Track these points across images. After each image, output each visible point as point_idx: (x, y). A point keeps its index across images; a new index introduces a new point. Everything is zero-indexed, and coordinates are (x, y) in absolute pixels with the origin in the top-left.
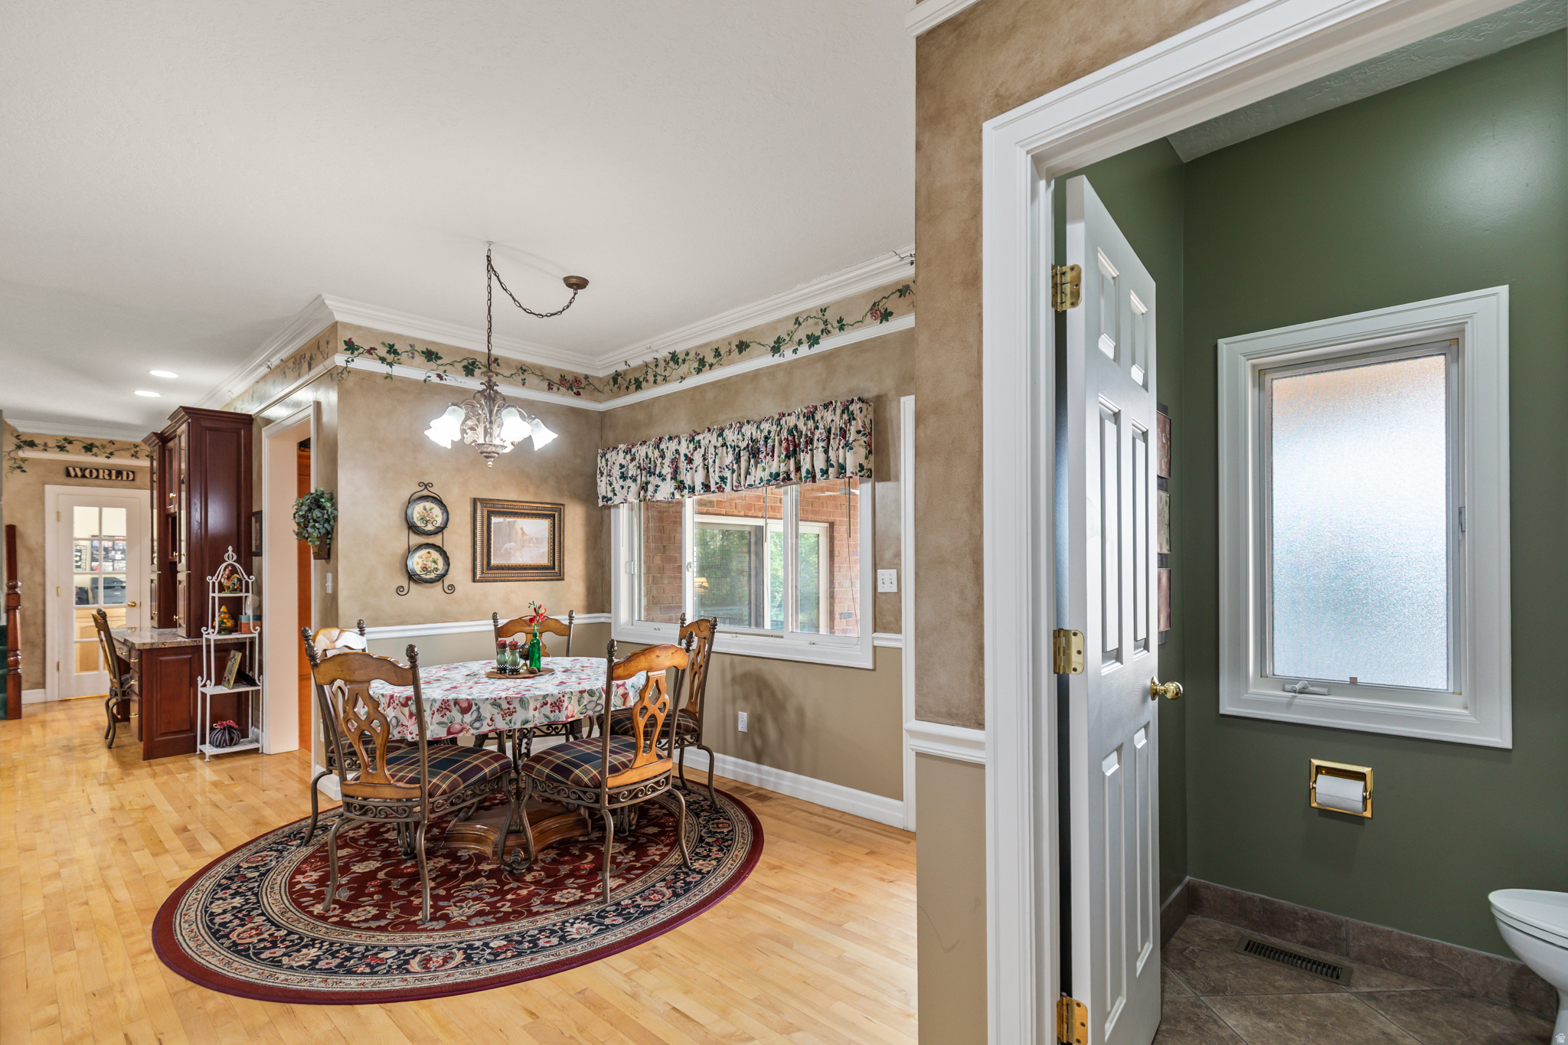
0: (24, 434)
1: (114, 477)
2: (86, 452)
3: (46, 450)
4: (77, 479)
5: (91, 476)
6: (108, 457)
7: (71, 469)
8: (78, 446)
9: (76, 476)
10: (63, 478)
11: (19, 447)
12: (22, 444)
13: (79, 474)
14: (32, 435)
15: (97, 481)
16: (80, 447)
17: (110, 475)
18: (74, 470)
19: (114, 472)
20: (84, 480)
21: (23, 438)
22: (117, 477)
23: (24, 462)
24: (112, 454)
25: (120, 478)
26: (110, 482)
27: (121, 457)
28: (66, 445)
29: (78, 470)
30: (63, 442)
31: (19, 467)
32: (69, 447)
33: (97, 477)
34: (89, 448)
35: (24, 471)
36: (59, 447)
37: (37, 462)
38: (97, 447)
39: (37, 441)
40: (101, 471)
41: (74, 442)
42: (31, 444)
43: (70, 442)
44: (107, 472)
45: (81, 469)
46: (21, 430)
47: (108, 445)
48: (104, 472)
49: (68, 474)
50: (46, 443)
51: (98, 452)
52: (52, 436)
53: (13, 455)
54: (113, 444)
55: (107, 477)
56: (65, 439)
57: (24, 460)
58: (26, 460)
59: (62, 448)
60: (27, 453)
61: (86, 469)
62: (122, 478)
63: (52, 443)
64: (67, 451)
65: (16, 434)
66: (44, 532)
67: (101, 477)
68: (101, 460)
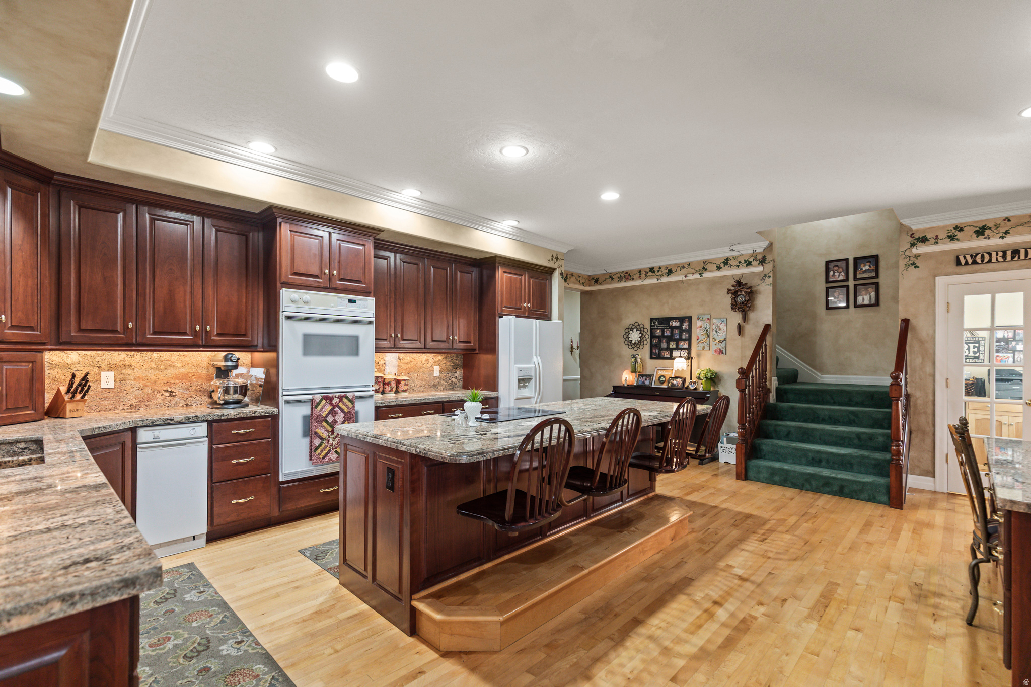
0: (917, 230)
1: (1009, 258)
2: (977, 236)
3: (937, 243)
4: (968, 267)
5: (982, 261)
6: (1002, 237)
7: (961, 258)
8: (969, 231)
9: (966, 263)
10: (953, 267)
11: (913, 245)
12: (915, 241)
13: (970, 261)
14: (924, 230)
15: (990, 266)
16: (972, 232)
17: (1004, 256)
18: (965, 257)
19: (1009, 253)
20: (975, 267)
21: (916, 236)
22: (1013, 258)
23: (917, 259)
24: (1007, 232)
25: (1016, 258)
26: (1005, 264)
27: (1019, 233)
28: (957, 233)
29: (968, 257)
30: (954, 231)
31: (913, 264)
32: (959, 235)
33: (990, 261)
34: (980, 232)
35: (917, 267)
36: (949, 237)
37: (929, 256)
38: (990, 228)
39: (928, 236)
40: (994, 254)
41: (965, 229)
42: (924, 240)
43: (961, 230)
44: (1001, 254)
45: (971, 256)
46: (914, 228)
47: (1002, 224)
48: (997, 254)
49: (958, 263)
50: (937, 236)
51: (990, 235)
52: (943, 227)
53: (907, 253)
54: (1009, 221)
55: (1000, 259)
56: (956, 228)
57: (917, 256)
58: (919, 256)
59: (952, 238)
60: (921, 249)
61: (977, 254)
62: (1019, 257)
63: (943, 235)
64: (958, 240)
65: (910, 234)
66: (935, 324)
67: (994, 260)
68: (994, 242)
